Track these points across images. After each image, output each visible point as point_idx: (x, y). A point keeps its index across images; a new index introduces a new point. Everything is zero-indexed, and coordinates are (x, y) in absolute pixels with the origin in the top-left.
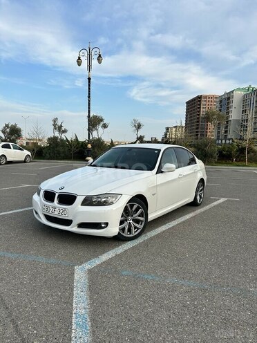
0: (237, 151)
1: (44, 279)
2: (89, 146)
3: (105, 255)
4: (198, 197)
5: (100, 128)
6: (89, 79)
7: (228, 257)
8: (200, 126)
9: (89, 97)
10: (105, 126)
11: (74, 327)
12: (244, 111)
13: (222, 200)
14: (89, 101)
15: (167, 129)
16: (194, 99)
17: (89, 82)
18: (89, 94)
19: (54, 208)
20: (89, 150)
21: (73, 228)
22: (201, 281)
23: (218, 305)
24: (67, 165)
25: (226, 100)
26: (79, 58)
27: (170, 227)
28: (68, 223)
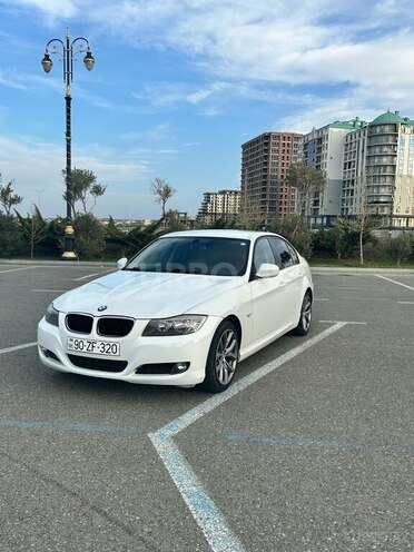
0: (345, 239)
1: (108, 455)
2: (70, 230)
3: (188, 414)
4: (304, 320)
5: (87, 194)
6: (68, 99)
7: (376, 408)
8: (268, 192)
9: (68, 134)
10: (98, 191)
11: (191, 507)
12: (348, 165)
13: (339, 325)
14: (69, 141)
15: (208, 195)
16: (256, 141)
17: (68, 104)
18: (68, 128)
19: (92, 343)
20: (69, 239)
21: (128, 375)
22: (349, 441)
23: (382, 467)
24: (28, 267)
25: (316, 143)
26: (47, 57)
27: (272, 369)
28: (120, 366)
